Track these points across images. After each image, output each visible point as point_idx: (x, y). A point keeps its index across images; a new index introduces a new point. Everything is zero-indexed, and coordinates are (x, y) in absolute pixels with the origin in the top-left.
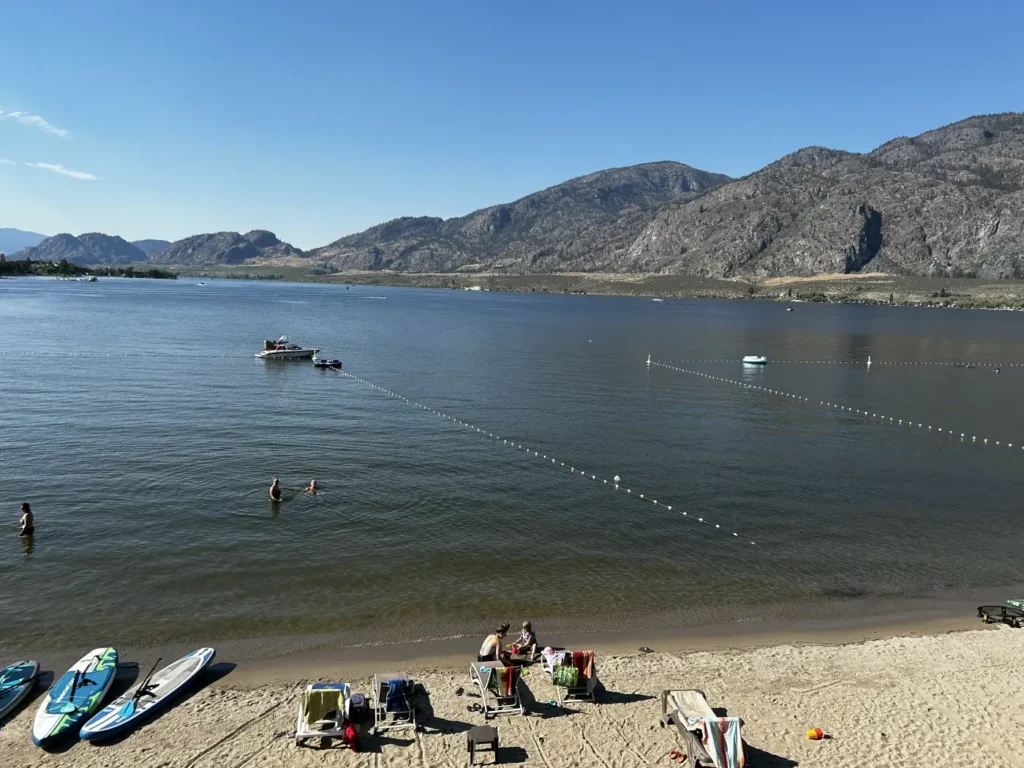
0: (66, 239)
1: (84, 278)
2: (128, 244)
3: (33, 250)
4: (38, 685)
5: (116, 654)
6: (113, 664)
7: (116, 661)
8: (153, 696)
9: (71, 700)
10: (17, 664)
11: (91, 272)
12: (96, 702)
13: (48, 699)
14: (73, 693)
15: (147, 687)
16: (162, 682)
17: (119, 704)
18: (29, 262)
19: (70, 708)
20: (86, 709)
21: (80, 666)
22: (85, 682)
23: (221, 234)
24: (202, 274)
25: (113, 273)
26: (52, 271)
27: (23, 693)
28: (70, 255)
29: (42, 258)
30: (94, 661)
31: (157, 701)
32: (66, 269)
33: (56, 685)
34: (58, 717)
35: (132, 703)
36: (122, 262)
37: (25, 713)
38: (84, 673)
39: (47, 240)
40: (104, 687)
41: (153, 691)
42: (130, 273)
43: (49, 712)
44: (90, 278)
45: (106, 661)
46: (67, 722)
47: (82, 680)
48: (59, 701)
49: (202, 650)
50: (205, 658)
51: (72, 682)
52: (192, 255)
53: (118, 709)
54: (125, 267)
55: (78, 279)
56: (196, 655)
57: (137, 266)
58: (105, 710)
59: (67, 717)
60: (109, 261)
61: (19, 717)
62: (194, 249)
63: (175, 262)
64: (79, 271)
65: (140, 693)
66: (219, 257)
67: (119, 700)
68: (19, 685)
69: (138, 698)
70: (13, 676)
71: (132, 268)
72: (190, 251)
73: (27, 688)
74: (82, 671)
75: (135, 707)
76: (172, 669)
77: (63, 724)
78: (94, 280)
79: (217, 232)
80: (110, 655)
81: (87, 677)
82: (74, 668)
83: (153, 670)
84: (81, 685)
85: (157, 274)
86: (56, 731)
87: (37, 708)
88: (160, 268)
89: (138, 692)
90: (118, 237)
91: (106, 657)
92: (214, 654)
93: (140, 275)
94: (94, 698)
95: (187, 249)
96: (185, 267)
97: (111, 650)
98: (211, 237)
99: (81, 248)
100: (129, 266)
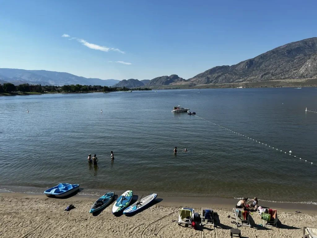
0: (124, 81)
1: (129, 91)
2: (139, 81)
3: (117, 84)
4: (114, 198)
5: (133, 192)
6: (132, 195)
7: (132, 194)
8: (141, 205)
9: (121, 203)
10: (110, 192)
11: (130, 90)
12: (127, 205)
13: (116, 202)
14: (122, 202)
15: (140, 202)
16: (144, 202)
17: (133, 206)
18: (116, 88)
19: (121, 205)
20: (125, 206)
21: (124, 195)
22: (125, 199)
23: (163, 77)
24: (158, 89)
25: (136, 90)
26: (121, 90)
27: (111, 200)
28: (126, 85)
29: (119, 86)
30: (127, 194)
31: (142, 206)
32: (125, 89)
33: (118, 199)
34: (118, 207)
35: (136, 206)
36: (138, 86)
37: (111, 205)
38: (125, 196)
39: (120, 81)
40: (129, 201)
41: (141, 204)
42: (140, 89)
43: (116, 206)
44: (130, 91)
45: (130, 194)
46: (120, 209)
47: (124, 198)
48: (118, 203)
49: (154, 194)
50: (155, 196)
51: (122, 198)
52: (155, 83)
53: (132, 207)
54: (139, 88)
55: (128, 92)
56: (152, 195)
57: (142, 87)
58: (129, 207)
59: (120, 208)
60: (135, 86)
61: (109, 206)
62: (156, 82)
63: (151, 86)
64: (128, 90)
65: (138, 204)
66: (163, 83)
67: (133, 205)
68: (110, 198)
69: (137, 205)
70: (108, 195)
71: (140, 88)
72: (155, 82)
73: (111, 199)
74: (124, 196)
75: (136, 207)
76: (146, 198)
77: (119, 209)
78: (131, 92)
79: (162, 76)
80: (131, 192)
81: (125, 198)
82: (122, 195)
83: (141, 198)
84: (124, 199)
85: (147, 89)
86: (117, 211)
87: (114, 204)
88: (147, 87)
89: (137, 203)
90: (137, 80)
91: (130, 193)
92: (157, 195)
93: (142, 90)
94: (127, 204)
95: (154, 82)
96: (154, 87)
97: (131, 191)
98: (160, 78)
99: (128, 83)
100: (140, 87)
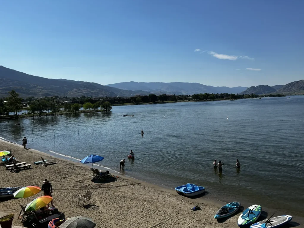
0: (253, 88)
1: (257, 98)
2: (270, 87)
3: (245, 91)
4: (240, 210)
5: (261, 208)
6: (260, 210)
7: (261, 210)
8: (271, 224)
9: (248, 217)
10: (235, 202)
11: (259, 96)
12: (255, 220)
13: (242, 214)
14: (249, 215)
15: (269, 221)
16: (274, 221)
17: (261, 223)
18: (244, 95)
19: (247, 219)
20: (252, 221)
21: (251, 208)
22: (252, 213)
23: (301, 81)
24: (294, 94)
25: (266, 96)
26: (249, 97)
27: (236, 210)
28: (254, 92)
29: (247, 93)
30: (254, 207)
31: (272, 226)
32: (253, 96)
33: (245, 211)
34: (244, 220)
35: (265, 224)
36: (268, 93)
37: (236, 216)
38: (252, 210)
39: (248, 88)
40: (257, 216)
41: (272, 223)
42: (271, 96)
43: (242, 218)
44: (259, 98)
45: (258, 209)
46: (246, 222)
47: (251, 212)
48: (245, 216)
49: (288, 215)
50: (289, 218)
51: (249, 211)
52: (291, 88)
53: (261, 224)
54: (269, 94)
55: (256, 99)
56: (286, 216)
57: (273, 94)
58: (257, 223)
59: (247, 221)
60: (265, 93)
61: (234, 216)
62: (291, 87)
63: (285, 91)
64: (256, 96)
65: (268, 222)
66: (300, 88)
67: (261, 222)
68: (235, 208)
69: (267, 223)
70: (234, 205)
71: (271, 94)
72: (290, 87)
73: (237, 209)
74: (251, 209)
75: (266, 226)
76: (278, 218)
77: (245, 223)
78: (260, 99)
79: (300, 80)
80: (259, 207)
81: (252, 212)
82: (249, 208)
83: (272, 216)
84: (251, 213)
85: (279, 96)
86: (244, 224)
87: (239, 216)
88: (280, 93)
89: (267, 221)
90: (268, 86)
91: (258, 208)
92: (292, 218)
93: (274, 96)
94: (254, 218)
95: (289, 87)
96: (288, 92)
97: (260, 206)
98: (297, 82)
99: (257, 90)
100: (270, 94)
